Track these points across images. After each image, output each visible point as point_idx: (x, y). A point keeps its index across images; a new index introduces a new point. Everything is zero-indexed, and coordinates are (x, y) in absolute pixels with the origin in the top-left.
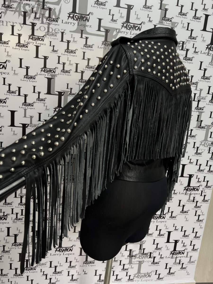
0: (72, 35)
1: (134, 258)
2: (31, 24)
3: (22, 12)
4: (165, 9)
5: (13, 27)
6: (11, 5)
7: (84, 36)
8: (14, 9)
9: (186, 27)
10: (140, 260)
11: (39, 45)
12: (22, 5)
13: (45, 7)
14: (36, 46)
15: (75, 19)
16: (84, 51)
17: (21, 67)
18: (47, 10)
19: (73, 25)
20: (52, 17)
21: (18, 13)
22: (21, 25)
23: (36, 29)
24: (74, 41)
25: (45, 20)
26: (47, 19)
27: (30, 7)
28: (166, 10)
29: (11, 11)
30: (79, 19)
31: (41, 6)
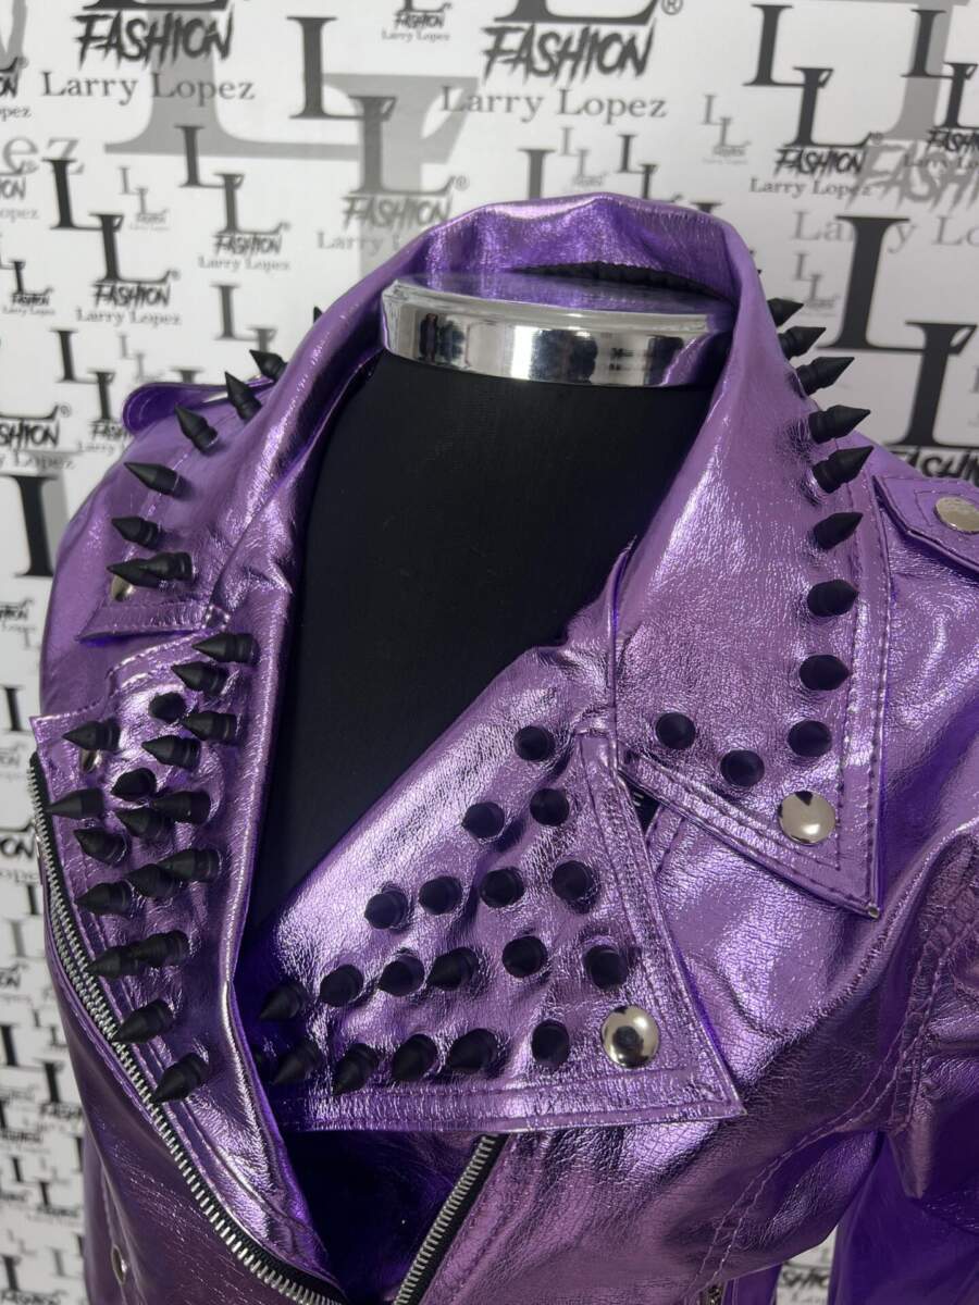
0: (124, 171)
7: (209, 167)
15: (132, 50)
16: (225, 276)
19: (124, 96)
24: (144, 215)
30: (156, 49)
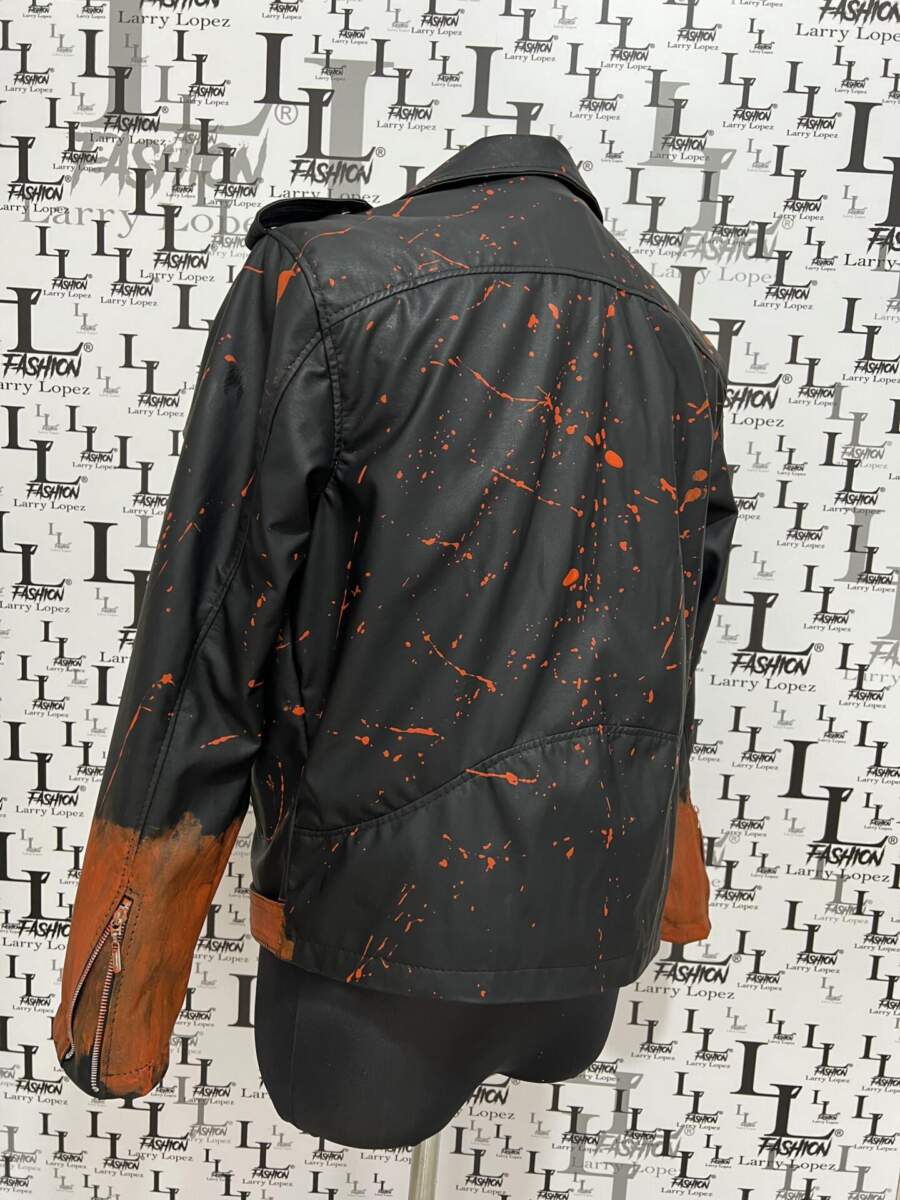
1: (594, 1146)
2: (162, 211)
3: (133, 172)
4: (673, 104)
5: (101, 225)
6: (93, 149)
8: (104, 165)
9: (770, 162)
10: (619, 1160)
11: (192, 282)
12: (131, 147)
13: (210, 145)
14: (181, 287)
17: (128, 364)
18: (218, 155)
20: (236, 179)
21: (117, 175)
22: (130, 217)
23: (181, 227)
25: (209, 192)
26: (219, 186)
27: (156, 151)
28: (679, 105)
29: (94, 170)
31: (196, 145)
